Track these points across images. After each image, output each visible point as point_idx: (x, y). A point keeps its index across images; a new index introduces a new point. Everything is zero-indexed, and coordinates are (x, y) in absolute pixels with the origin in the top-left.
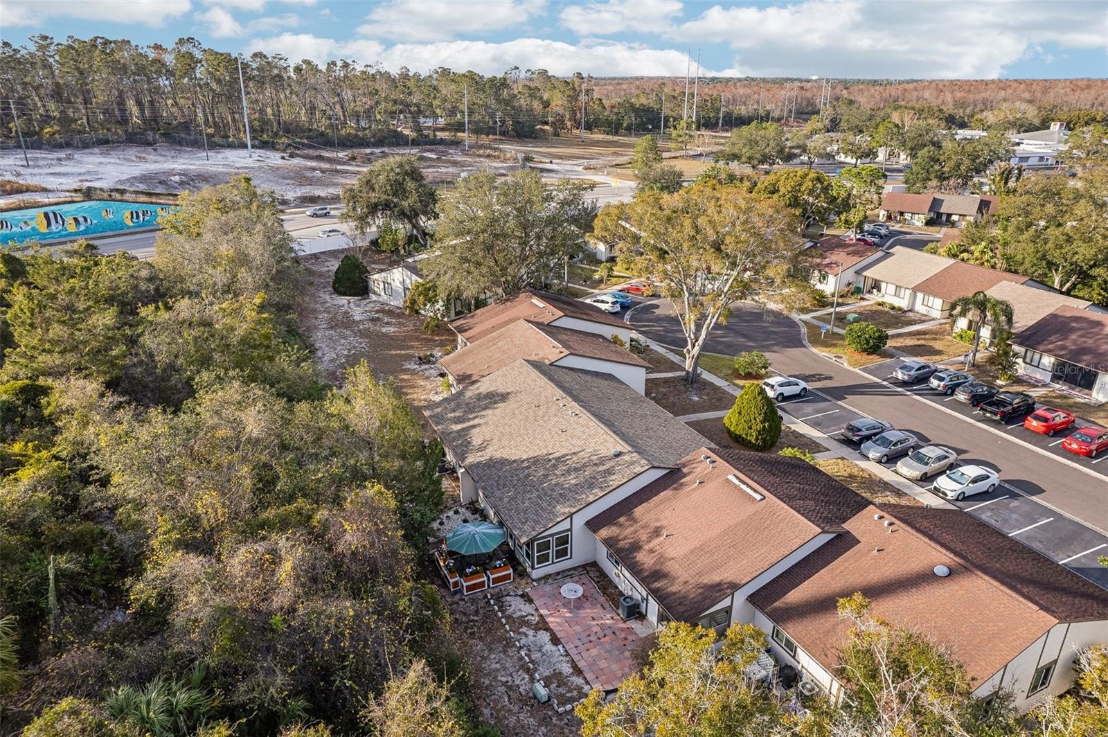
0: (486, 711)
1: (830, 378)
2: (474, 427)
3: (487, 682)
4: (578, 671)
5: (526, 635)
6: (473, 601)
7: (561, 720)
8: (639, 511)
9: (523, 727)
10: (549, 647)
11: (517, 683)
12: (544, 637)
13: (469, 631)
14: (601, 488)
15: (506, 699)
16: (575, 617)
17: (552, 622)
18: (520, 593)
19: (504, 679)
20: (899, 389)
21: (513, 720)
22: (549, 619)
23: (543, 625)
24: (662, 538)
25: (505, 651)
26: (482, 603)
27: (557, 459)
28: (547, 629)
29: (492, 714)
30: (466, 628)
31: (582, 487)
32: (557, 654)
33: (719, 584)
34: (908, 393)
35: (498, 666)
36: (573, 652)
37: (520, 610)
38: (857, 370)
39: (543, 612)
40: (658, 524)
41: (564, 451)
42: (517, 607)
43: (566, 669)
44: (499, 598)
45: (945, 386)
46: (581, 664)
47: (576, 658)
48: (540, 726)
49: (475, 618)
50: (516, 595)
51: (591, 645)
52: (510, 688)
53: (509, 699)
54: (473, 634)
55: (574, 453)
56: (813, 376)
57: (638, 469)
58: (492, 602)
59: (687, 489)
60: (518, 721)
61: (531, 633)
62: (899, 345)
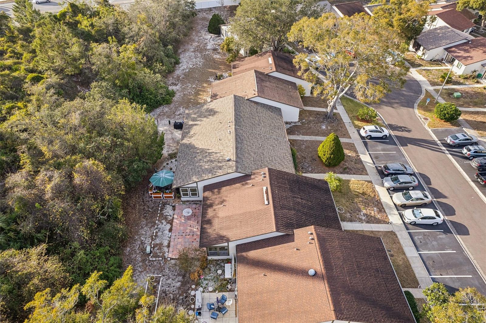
0: (128, 249)
1: (409, 131)
2: (196, 125)
3: (137, 238)
4: (168, 246)
5: (162, 224)
6: (155, 203)
7: (149, 263)
8: (224, 189)
9: (135, 260)
10: (167, 232)
11: (145, 242)
12: (169, 226)
13: (145, 215)
14: (212, 174)
15: (138, 247)
16: (185, 223)
17: (175, 222)
18: (173, 205)
19: (142, 239)
20: (444, 148)
21: (134, 256)
22: (175, 220)
23: (171, 222)
24: (222, 206)
25: (151, 228)
26: (157, 204)
27: (209, 153)
28: (171, 224)
29: (129, 251)
30: (145, 213)
31: (207, 171)
32: (167, 236)
33: (224, 237)
34: (447, 152)
35: (144, 233)
36: (173, 237)
37: (168, 212)
38: (430, 130)
39: (175, 216)
40: (225, 198)
41: (214, 150)
42: (168, 211)
43: (166, 243)
44: (164, 204)
45: (469, 155)
46: (172, 244)
47: (172, 240)
48: (141, 262)
49: (151, 210)
50: (171, 205)
51: (181, 237)
52: (142, 243)
53: (139, 247)
54: (145, 216)
55: (216, 153)
56: (401, 127)
57: (230, 171)
58: (160, 206)
59: (247, 186)
60: (135, 257)
61: (165, 223)
62: (471, 119)
